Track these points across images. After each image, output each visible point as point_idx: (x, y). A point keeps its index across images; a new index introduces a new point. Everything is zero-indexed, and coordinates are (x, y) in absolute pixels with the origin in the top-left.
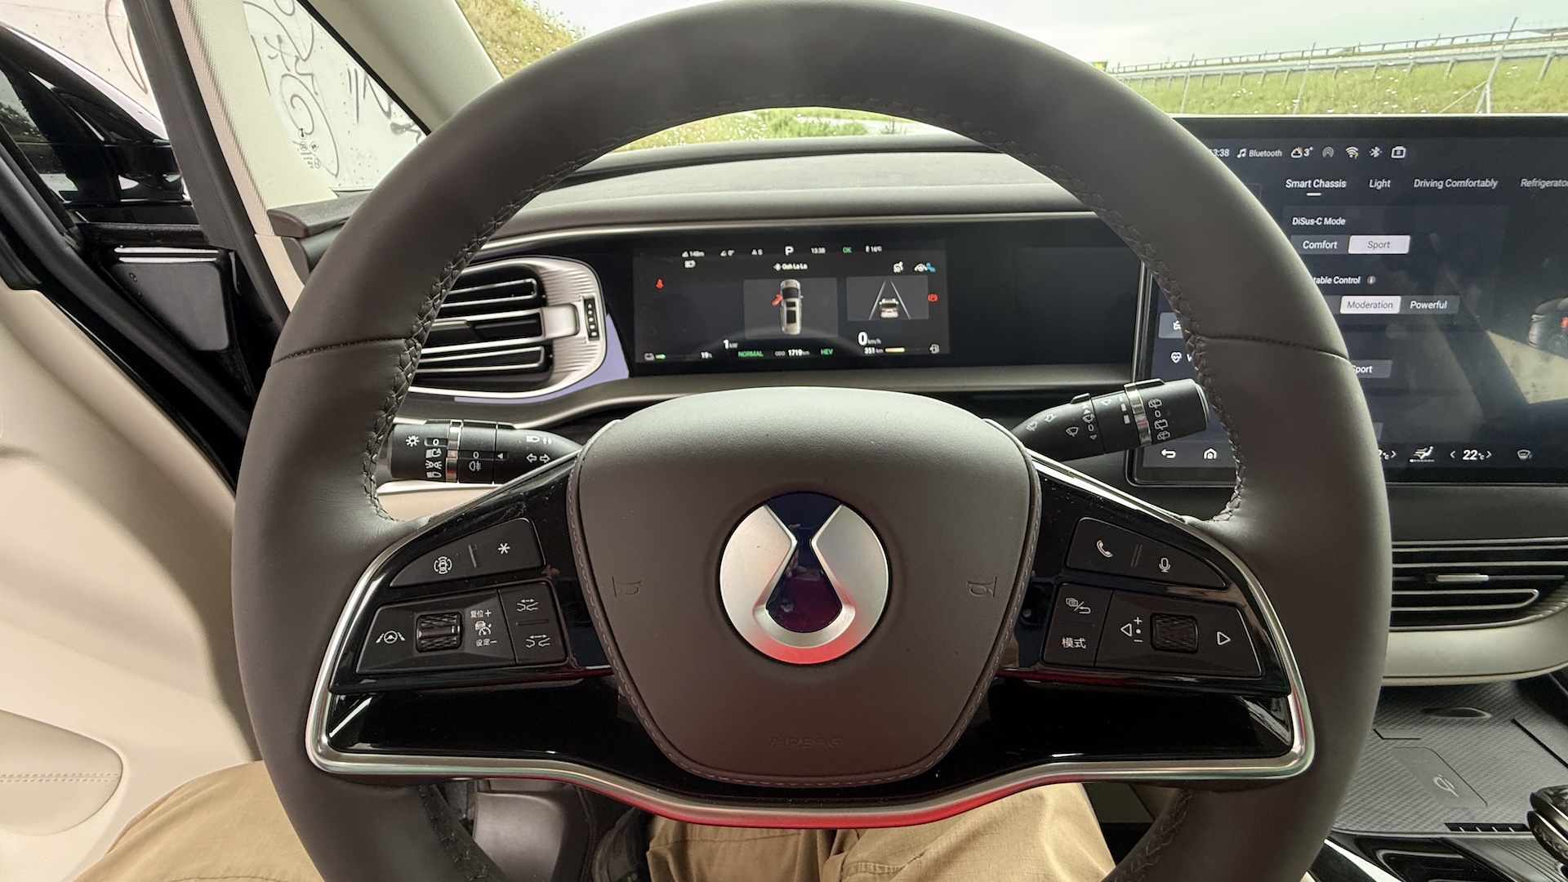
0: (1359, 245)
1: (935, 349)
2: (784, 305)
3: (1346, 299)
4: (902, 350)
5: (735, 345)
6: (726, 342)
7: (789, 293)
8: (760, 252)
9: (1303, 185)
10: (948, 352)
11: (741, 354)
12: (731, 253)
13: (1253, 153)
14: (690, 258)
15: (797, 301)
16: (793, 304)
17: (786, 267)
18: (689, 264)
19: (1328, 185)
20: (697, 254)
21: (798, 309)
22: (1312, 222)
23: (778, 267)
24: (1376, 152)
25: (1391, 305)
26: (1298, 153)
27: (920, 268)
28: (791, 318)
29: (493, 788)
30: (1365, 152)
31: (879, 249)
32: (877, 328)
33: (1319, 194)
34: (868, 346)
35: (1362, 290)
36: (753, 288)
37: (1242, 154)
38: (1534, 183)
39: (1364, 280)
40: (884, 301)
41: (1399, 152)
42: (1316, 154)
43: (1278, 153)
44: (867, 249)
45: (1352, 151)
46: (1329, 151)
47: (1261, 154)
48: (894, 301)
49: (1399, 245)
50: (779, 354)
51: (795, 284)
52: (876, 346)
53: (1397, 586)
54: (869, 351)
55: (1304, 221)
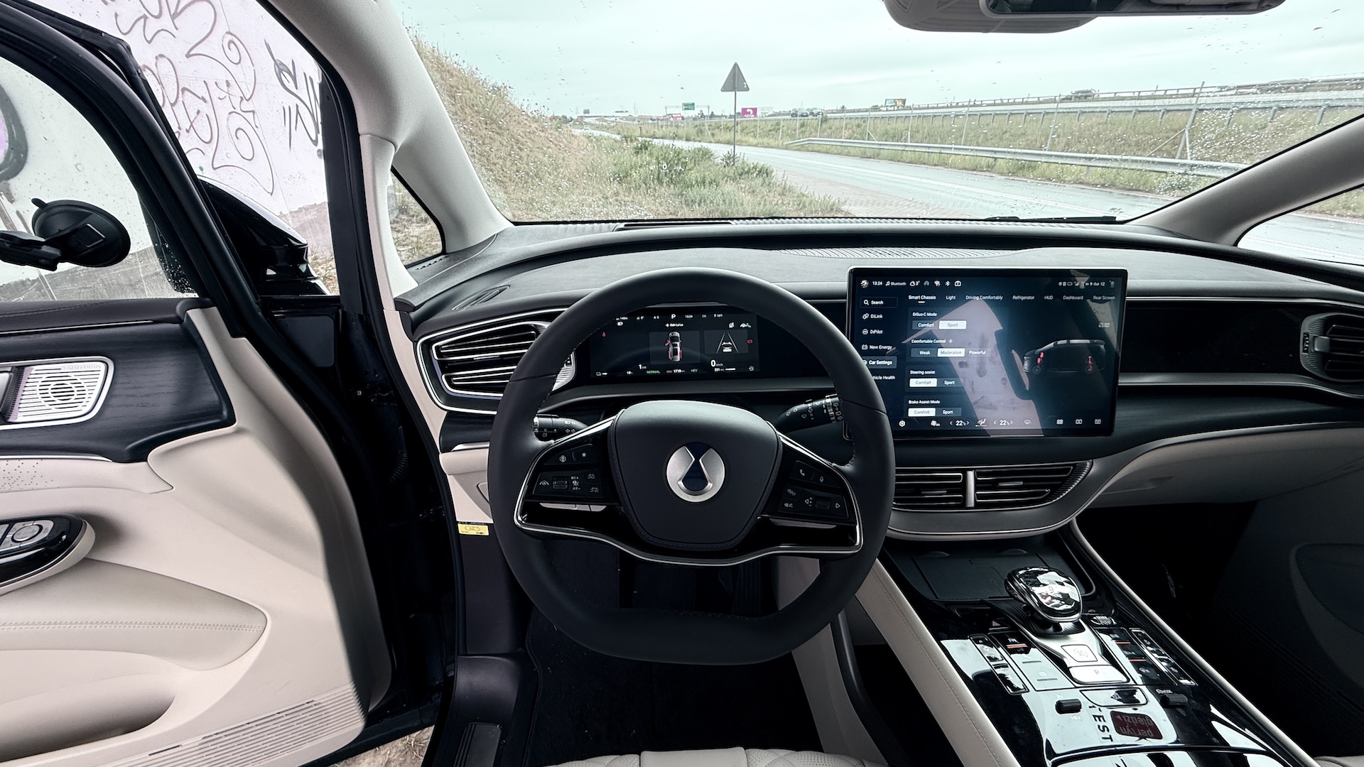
0: (944, 325)
1: (752, 369)
2: (671, 345)
3: (940, 350)
4: (734, 369)
5: (645, 367)
6: (640, 366)
7: (674, 339)
8: (658, 317)
9: (916, 298)
10: (758, 370)
11: (648, 372)
12: (642, 318)
13: (893, 284)
14: (619, 321)
15: (678, 343)
16: (676, 345)
17: (672, 325)
18: (619, 324)
19: (928, 298)
20: (624, 318)
21: (679, 348)
22: (921, 315)
23: (667, 325)
24: (948, 283)
25: (960, 353)
26: (913, 284)
27: (743, 325)
28: (675, 353)
29: (468, 653)
30: (943, 283)
31: (721, 315)
32: (721, 357)
33: (924, 302)
34: (716, 367)
35: (947, 346)
36: (653, 336)
37: (888, 284)
38: (1019, 297)
39: (947, 341)
40: (724, 343)
41: (958, 283)
42: (921, 284)
43: (904, 284)
44: (715, 315)
45: (937, 283)
46: (927, 283)
47: (896, 284)
48: (730, 343)
49: (962, 325)
50: (668, 372)
51: (677, 334)
52: (720, 367)
53: (977, 489)
54: (716, 370)
55: (918, 314)
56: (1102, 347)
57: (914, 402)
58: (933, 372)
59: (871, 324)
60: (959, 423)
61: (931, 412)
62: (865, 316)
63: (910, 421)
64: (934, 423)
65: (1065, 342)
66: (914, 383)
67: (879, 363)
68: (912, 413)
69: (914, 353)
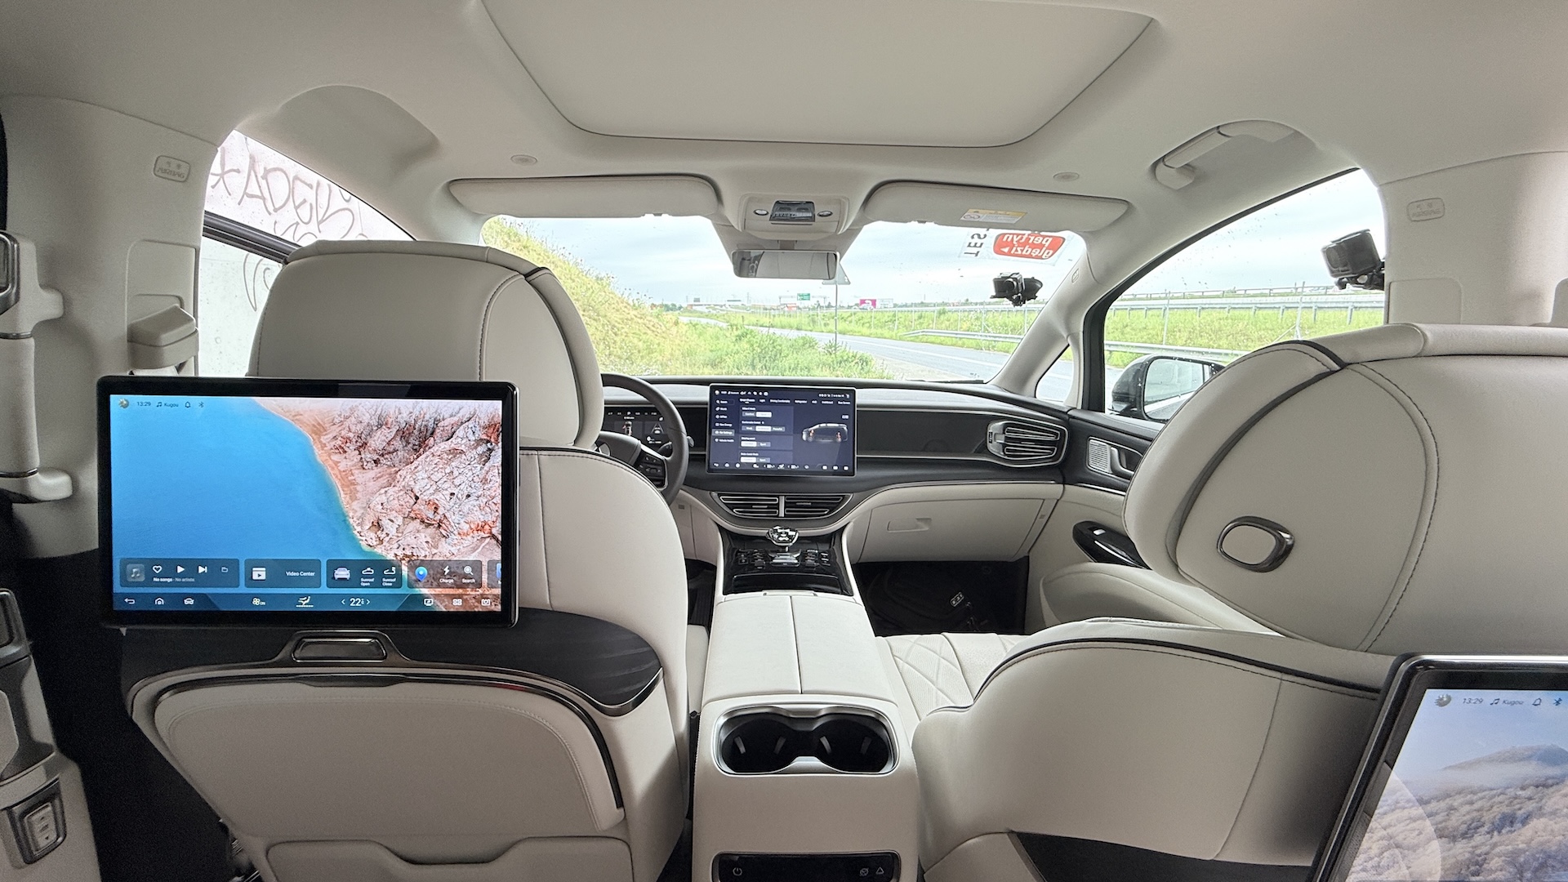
0: (759, 414)
2: (626, 429)
3: (757, 427)
4: (660, 443)
7: (628, 425)
8: (620, 414)
9: (744, 400)
12: (611, 413)
13: (732, 393)
15: (630, 428)
17: (627, 418)
19: (750, 400)
21: (630, 430)
23: (625, 418)
24: (760, 394)
25: (768, 429)
26: (742, 393)
28: (627, 432)
30: (758, 393)
31: (655, 414)
32: (654, 436)
33: (748, 403)
35: (761, 425)
36: (617, 424)
37: (729, 393)
38: (798, 402)
40: (656, 429)
41: (766, 394)
42: (747, 393)
43: (738, 393)
44: (652, 414)
45: (755, 393)
46: (749, 393)
47: (734, 393)
48: (659, 429)
49: (768, 415)
51: (630, 423)
52: (652, 441)
53: (785, 507)
54: (650, 442)
55: (745, 409)
56: (845, 428)
57: (745, 454)
58: (754, 439)
59: (721, 413)
60: (769, 466)
61: (753, 460)
62: (718, 409)
63: (740, 463)
64: (755, 466)
65: (824, 425)
66: (744, 444)
67: (725, 433)
68: (743, 460)
69: (743, 428)
